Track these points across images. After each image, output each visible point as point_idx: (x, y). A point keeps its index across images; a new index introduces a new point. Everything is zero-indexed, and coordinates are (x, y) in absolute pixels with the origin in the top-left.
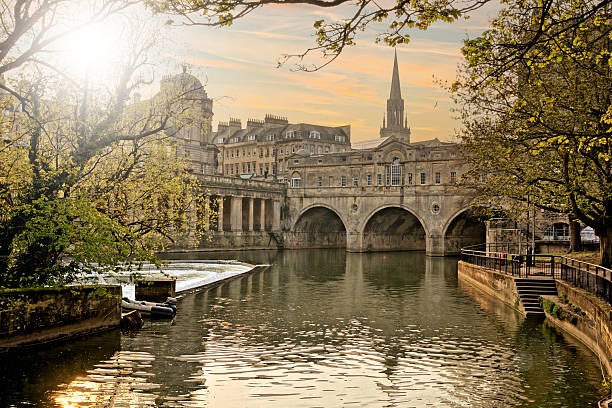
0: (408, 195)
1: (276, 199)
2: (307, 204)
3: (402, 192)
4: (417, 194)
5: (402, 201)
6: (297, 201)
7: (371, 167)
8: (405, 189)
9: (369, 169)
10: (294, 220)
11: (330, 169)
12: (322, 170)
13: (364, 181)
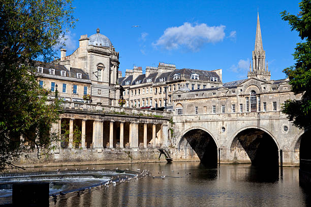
0: (264, 119)
1: (164, 124)
2: (188, 128)
3: (259, 117)
4: (271, 118)
5: (259, 123)
6: (180, 125)
7: (235, 98)
8: (261, 115)
9: (234, 100)
10: (179, 140)
11: (204, 101)
12: (198, 101)
13: (229, 109)
